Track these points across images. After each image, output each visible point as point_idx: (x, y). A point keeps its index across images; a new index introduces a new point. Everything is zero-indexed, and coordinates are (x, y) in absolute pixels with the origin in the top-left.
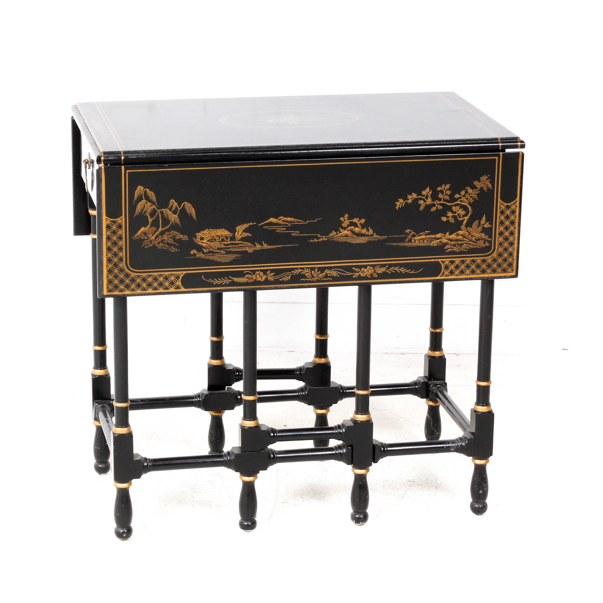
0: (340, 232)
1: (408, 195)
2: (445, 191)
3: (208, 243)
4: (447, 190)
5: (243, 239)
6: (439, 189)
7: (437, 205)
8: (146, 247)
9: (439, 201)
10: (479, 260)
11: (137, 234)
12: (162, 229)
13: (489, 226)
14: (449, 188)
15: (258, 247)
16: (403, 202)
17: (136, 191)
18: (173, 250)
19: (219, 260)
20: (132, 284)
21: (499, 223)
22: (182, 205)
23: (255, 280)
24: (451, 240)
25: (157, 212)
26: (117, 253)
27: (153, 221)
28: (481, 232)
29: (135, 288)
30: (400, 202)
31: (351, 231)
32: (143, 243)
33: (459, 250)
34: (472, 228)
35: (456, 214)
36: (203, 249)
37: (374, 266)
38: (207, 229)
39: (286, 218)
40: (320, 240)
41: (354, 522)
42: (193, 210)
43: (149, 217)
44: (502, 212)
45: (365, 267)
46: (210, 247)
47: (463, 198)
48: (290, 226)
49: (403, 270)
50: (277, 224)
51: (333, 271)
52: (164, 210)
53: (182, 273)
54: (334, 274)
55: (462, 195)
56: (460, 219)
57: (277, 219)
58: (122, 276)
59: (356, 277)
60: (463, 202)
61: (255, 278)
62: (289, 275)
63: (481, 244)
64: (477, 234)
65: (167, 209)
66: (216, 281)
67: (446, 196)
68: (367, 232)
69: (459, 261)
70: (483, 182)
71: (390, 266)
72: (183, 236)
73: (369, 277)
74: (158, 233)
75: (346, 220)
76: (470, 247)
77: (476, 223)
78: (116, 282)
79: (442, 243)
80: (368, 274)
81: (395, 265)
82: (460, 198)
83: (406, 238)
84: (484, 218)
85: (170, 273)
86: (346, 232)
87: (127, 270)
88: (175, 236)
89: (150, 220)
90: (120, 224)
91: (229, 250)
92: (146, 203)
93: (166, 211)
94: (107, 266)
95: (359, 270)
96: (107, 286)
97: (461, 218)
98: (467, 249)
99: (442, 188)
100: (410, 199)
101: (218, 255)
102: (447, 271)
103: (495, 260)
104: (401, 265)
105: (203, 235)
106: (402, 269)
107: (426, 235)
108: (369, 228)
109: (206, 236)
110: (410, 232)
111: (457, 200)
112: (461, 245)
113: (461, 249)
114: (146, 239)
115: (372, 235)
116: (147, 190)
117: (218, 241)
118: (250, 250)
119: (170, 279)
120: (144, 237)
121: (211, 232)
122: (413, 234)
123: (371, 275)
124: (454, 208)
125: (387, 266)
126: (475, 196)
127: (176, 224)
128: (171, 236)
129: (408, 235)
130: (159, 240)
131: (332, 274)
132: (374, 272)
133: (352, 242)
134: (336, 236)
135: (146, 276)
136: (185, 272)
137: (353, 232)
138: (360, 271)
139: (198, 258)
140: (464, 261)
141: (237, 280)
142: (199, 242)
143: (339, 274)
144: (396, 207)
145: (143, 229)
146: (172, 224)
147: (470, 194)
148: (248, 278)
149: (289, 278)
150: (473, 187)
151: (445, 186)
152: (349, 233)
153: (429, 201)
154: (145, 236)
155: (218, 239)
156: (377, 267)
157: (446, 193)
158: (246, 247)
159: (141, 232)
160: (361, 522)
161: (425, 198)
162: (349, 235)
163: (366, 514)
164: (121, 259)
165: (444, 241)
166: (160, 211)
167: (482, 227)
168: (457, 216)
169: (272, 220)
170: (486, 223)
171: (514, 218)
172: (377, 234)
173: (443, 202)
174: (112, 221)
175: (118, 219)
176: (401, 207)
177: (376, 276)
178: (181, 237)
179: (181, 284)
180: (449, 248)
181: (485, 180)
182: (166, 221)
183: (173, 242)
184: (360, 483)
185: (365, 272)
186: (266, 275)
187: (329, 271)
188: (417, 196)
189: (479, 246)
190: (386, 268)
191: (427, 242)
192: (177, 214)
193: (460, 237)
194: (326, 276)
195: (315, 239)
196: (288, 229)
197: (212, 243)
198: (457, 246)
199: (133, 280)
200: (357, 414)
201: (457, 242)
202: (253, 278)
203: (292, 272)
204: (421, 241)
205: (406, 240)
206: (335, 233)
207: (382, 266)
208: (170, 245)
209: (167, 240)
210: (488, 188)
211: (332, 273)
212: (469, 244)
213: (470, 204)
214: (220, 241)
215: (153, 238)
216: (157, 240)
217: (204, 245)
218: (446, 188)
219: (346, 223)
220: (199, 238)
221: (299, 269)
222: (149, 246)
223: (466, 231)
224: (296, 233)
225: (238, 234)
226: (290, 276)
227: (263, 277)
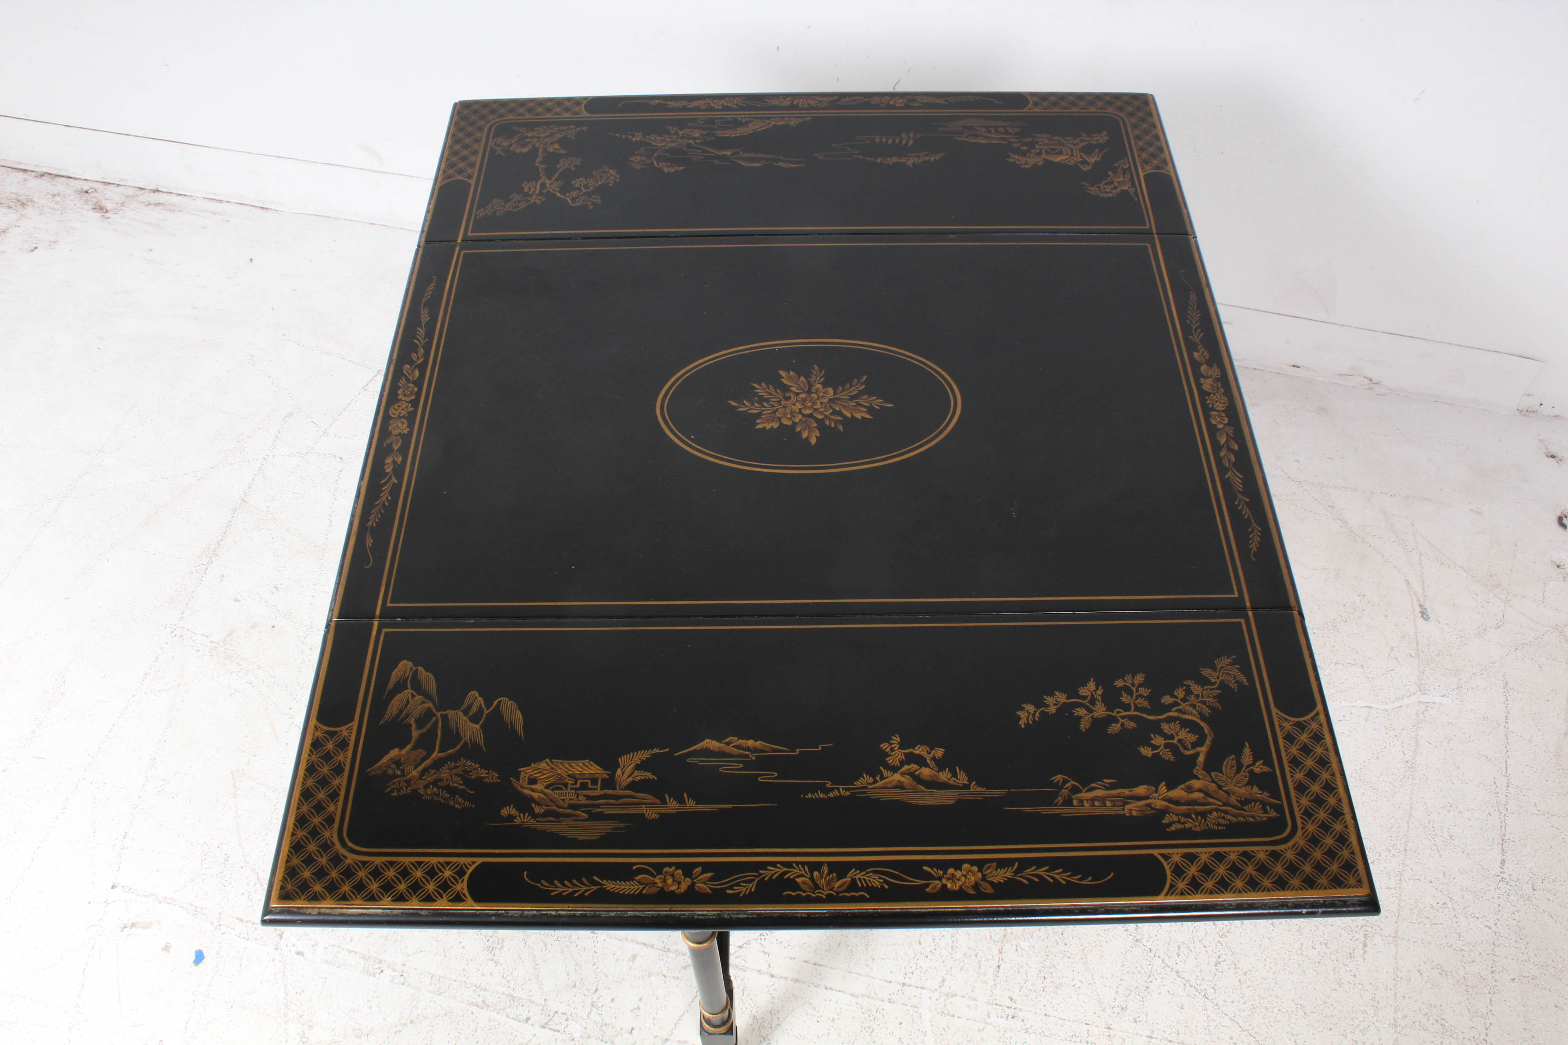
0: (882, 778)
1: (1045, 697)
2: (1134, 690)
3: (547, 791)
4: (1140, 685)
5: (633, 786)
6: (1119, 683)
7: (1121, 720)
8: (395, 794)
9: (1125, 711)
10: (1261, 853)
11: (379, 764)
12: (440, 755)
13: (1266, 769)
14: (1144, 681)
15: (672, 806)
16: (1035, 712)
17: (396, 671)
18: (459, 803)
19: (570, 835)
20: (344, 882)
21: (1289, 762)
22: (496, 703)
23: (662, 889)
24: (1177, 802)
25: (435, 715)
26: (325, 805)
27: (421, 735)
28: (1248, 784)
29: (350, 893)
30: (1028, 712)
31: (912, 774)
32: (390, 784)
33: (1203, 828)
34: (1222, 774)
35: (1175, 741)
36: (533, 805)
37: (980, 864)
38: (547, 760)
39: (744, 741)
40: (831, 795)
42: (519, 715)
43: (414, 726)
44: (1290, 738)
45: (957, 865)
46: (551, 801)
47: (1183, 705)
48: (754, 758)
49: (1060, 876)
50: (721, 754)
51: (871, 874)
52: (450, 713)
53: (474, 863)
54: (875, 880)
55: (1179, 698)
56: (1187, 753)
57: (721, 743)
58: (323, 861)
59: (934, 891)
60: (1185, 713)
61: (660, 885)
62: (753, 880)
63: (1255, 813)
64: (1239, 789)
65: (457, 711)
66: (557, 887)
67: (1140, 701)
68: (953, 779)
69: (1207, 855)
70: (1222, 671)
71: (1024, 864)
72: (488, 774)
73: (972, 892)
74: (428, 762)
75: (896, 749)
76: (1229, 820)
77: (1229, 762)
78: (307, 874)
79: (1152, 809)
80: (967, 884)
81: (1039, 863)
82: (1176, 704)
83: (1055, 795)
84: (1247, 751)
85: (442, 859)
86: (897, 777)
87: (338, 846)
88: (468, 772)
89: (415, 734)
90: (344, 738)
91: (598, 810)
92: (413, 696)
93: (458, 718)
94: (293, 834)
95: (941, 872)
96: (281, 883)
97: (1188, 750)
98: (1222, 825)
99: (1125, 681)
100: (1051, 704)
101: (570, 822)
102: (1180, 881)
103: (1303, 854)
104: (1053, 863)
105: (536, 772)
106: (1058, 874)
107: (1107, 789)
108: (957, 768)
109: (544, 774)
110: (1065, 782)
111: (1169, 708)
112: (1204, 815)
113: (1207, 825)
114: (398, 776)
115: (966, 787)
116: (420, 669)
117: (572, 789)
118: (651, 813)
119: (441, 874)
120: (394, 770)
121: (557, 766)
122: (1072, 784)
123: (976, 886)
124: (1165, 727)
125: (1017, 864)
126: (1211, 700)
127: (475, 745)
128: (459, 771)
129: (1061, 788)
130: (429, 779)
131: (870, 881)
132: (984, 878)
133: (914, 802)
134: (873, 786)
135: (383, 863)
136: (480, 860)
137: (917, 779)
138: (945, 876)
139: (519, 826)
140: (1222, 854)
141: (613, 886)
142: (523, 787)
143: (886, 882)
144: (1020, 723)
145: (394, 753)
146: (466, 744)
147: (1197, 696)
148: (641, 884)
149: (752, 887)
150: (1203, 681)
151: (1133, 677)
152: (906, 780)
153: (1100, 710)
154: (398, 768)
155: (572, 782)
156: (989, 867)
157: (1138, 693)
158: (641, 804)
159: (388, 758)
161: (1088, 704)
162: (905, 785)
164: (330, 820)
165: (1159, 804)
166: (442, 715)
167: (1248, 772)
168: (1178, 744)
169: (710, 744)
170: (1255, 761)
171: (1323, 752)
172: (979, 784)
173: (1136, 713)
174: (327, 732)
175: (344, 728)
176: (1031, 722)
177: (989, 890)
178: (482, 775)
179: (466, 889)
180: (1174, 822)
181: (1227, 665)
182: (451, 737)
183: (461, 785)
185: (959, 880)
186: (691, 878)
187: (860, 873)
188: (1067, 698)
189: (1253, 817)
190: (1014, 869)
191: (1112, 806)
192: (481, 722)
193: (1197, 795)
194: (853, 886)
195: (819, 792)
196: (748, 765)
197: (555, 791)
198: (1193, 816)
199: (348, 873)
201: (1191, 807)
202: (657, 883)
203: (761, 871)
204: (1097, 803)
205: (1056, 800)
206: (871, 780)
207: (1002, 864)
208: (453, 791)
209: (447, 780)
210: (1240, 684)
211: (867, 878)
212: (1226, 812)
213: (1203, 717)
214: (576, 789)
215: (415, 773)
216: (423, 778)
217: (535, 795)
218: (1136, 682)
219: (896, 756)
220: (526, 779)
221: (778, 865)
222: (402, 792)
223: (1210, 780)
224: (768, 777)
225: (623, 773)
226: (756, 881)
227: (683, 883)
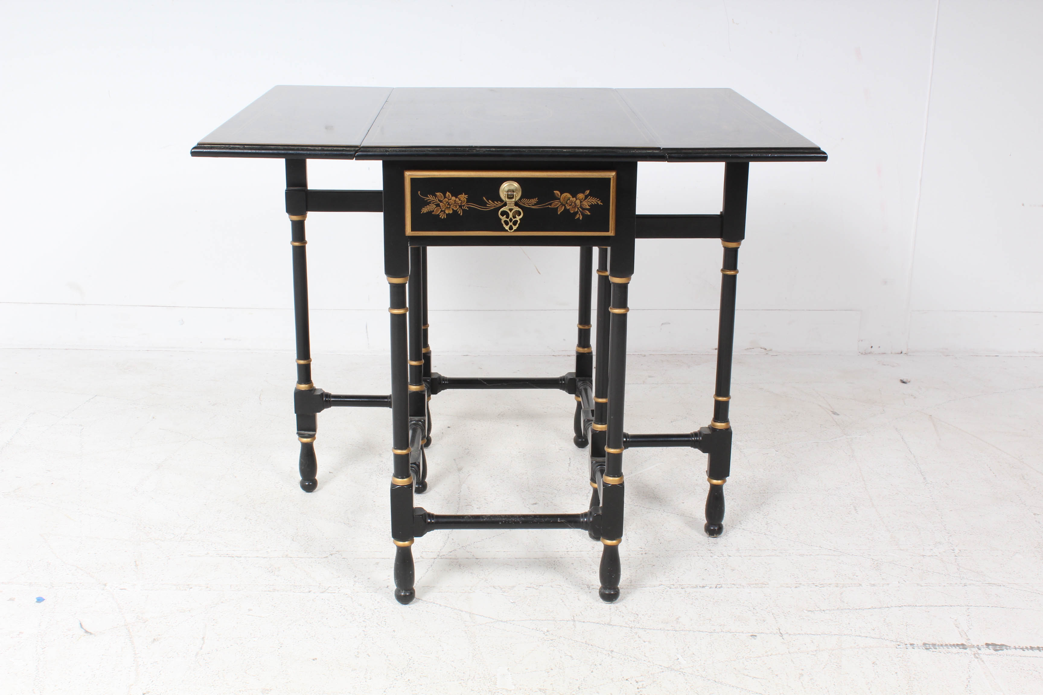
41: (707, 534)
160: (716, 534)
163: (721, 526)
184: (716, 494)
200: (715, 421)
